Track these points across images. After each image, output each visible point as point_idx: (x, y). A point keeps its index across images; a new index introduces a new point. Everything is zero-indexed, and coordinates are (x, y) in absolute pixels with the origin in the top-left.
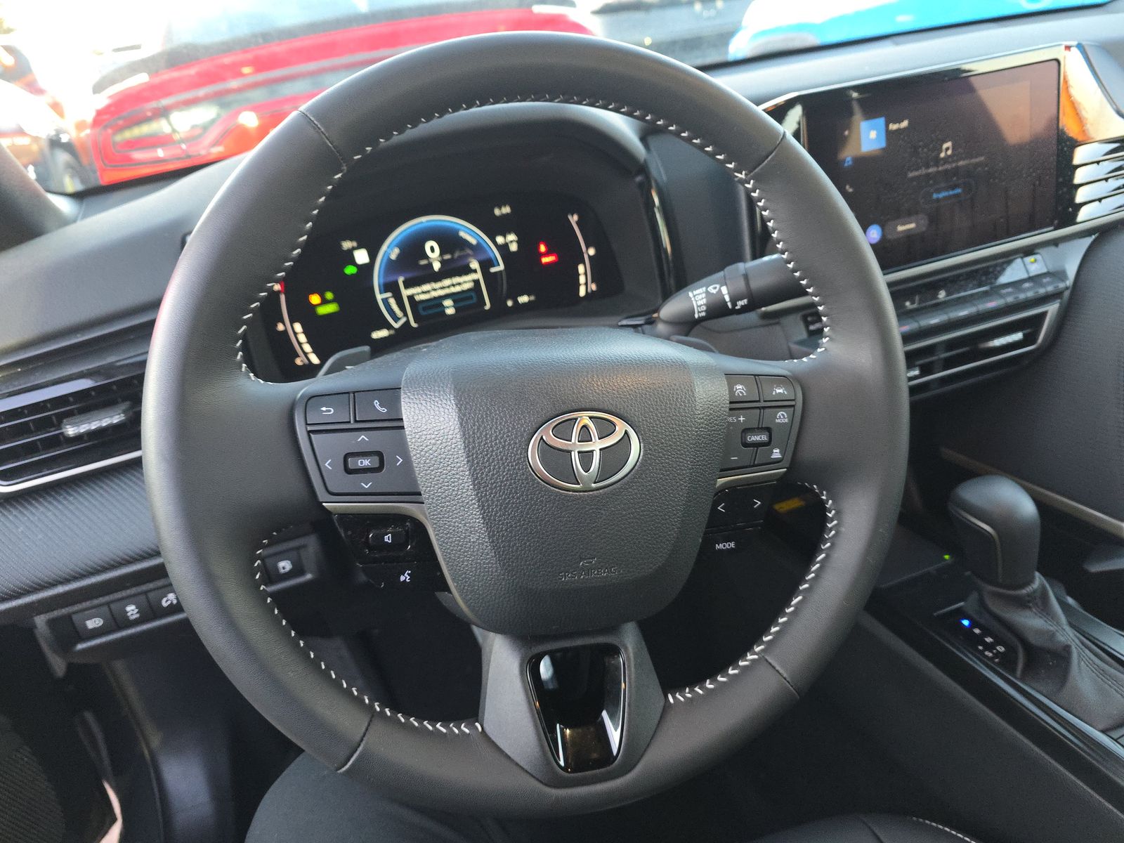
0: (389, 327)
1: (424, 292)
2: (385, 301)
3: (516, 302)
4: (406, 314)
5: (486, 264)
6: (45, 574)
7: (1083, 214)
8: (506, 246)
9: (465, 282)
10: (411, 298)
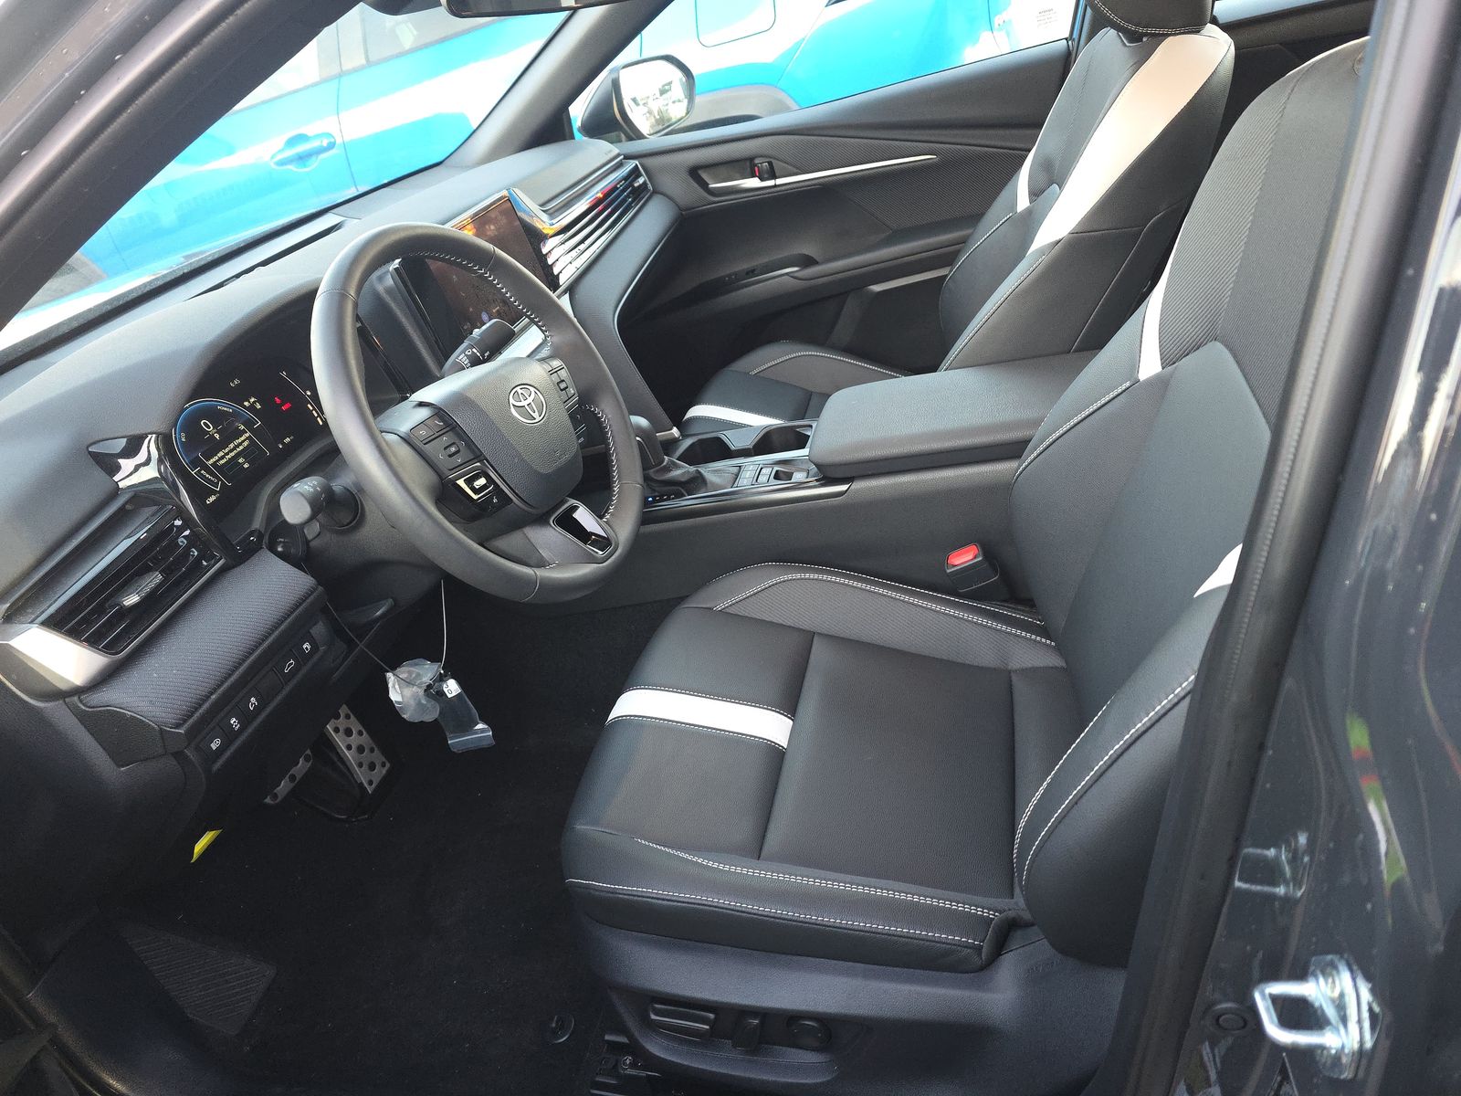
0: (214, 492)
1: (222, 457)
2: (199, 473)
3: (283, 444)
4: (219, 479)
5: (249, 424)
6: (203, 690)
7: (562, 279)
8: (252, 405)
9: (243, 441)
10: (214, 464)
